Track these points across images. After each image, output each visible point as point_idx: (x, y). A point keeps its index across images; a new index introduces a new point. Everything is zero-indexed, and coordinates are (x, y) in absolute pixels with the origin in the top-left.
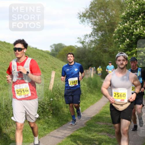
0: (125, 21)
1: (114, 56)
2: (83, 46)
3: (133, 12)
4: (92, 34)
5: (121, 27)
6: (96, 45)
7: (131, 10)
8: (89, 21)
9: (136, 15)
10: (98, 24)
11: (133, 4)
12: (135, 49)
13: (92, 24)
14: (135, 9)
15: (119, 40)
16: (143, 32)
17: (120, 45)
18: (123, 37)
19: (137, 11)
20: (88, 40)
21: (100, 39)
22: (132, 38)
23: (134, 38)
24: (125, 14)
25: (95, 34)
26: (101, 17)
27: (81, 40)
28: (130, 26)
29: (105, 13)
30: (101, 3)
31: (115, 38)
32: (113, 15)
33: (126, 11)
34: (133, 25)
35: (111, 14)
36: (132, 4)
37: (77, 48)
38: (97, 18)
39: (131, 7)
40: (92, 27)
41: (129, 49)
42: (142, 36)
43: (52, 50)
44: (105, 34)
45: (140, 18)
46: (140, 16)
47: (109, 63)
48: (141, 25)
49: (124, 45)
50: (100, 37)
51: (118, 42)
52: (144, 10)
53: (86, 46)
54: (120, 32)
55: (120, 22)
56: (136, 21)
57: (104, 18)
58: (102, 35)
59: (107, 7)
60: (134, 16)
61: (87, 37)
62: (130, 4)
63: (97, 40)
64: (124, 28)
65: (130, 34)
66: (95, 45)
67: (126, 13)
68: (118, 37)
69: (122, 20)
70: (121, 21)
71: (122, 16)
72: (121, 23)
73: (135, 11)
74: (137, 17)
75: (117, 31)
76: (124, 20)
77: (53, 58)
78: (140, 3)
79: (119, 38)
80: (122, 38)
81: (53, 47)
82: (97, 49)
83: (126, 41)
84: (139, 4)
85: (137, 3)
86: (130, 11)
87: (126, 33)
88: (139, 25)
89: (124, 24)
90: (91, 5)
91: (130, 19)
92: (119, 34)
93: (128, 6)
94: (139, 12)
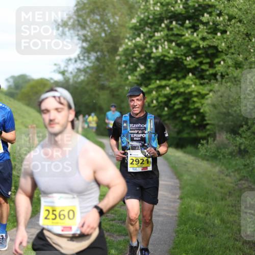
0: (136, 33)
1: (118, 95)
2: (65, 79)
3: (151, 17)
4: (79, 57)
5: (129, 43)
6: (88, 78)
7: (146, 14)
8: (73, 35)
9: (156, 22)
10: (89, 39)
11: (150, 4)
12: (156, 82)
13: (79, 39)
14: (154, 13)
15: (127, 67)
16: (169, 53)
17: (128, 75)
18: (133, 62)
19: (157, 17)
20: (72, 68)
21: (93, 66)
22: (149, 64)
23: (153, 64)
24: (137, 22)
25: (84, 57)
26: (95, 28)
27: (60, 68)
28: (146, 43)
29: (102, 20)
30: (95, 2)
31: (120, 64)
32: (116, 24)
33: (139, 16)
34: (150, 40)
35: (112, 21)
36: (148, 4)
37: (52, 81)
38: (88, 29)
39: (147, 9)
40: (80, 45)
41: (144, 82)
42: (166, 60)
43: (10, 87)
44: (101, 56)
45: (163, 28)
46: (163, 25)
47: (112, 106)
48: (165, 41)
49: (136, 76)
50: (94, 63)
51: (125, 71)
52: (170, 14)
53: (69, 79)
54: (128, 53)
55: (128, 36)
56: (156, 34)
57: (99, 29)
58: (98, 59)
59: (104, 10)
60: (152, 24)
61: (70, 62)
62: (146, 3)
63: (88, 67)
64: (136, 46)
65: (145, 57)
66: (84, 76)
67: (139, 19)
68: (126, 62)
69: (131, 32)
70: (129, 33)
71: (131, 26)
72: (130, 36)
73: (153, 17)
74: (157, 27)
75: (122, 51)
76: (134, 31)
77: (10, 101)
78: (162, 2)
79: (126, 64)
80: (132, 64)
81: (11, 80)
82: (88, 84)
83: (138, 69)
84: (161, 4)
85: (157, 2)
86: (145, 16)
87: (138, 54)
88: (160, 40)
89: (135, 39)
90: (76, 5)
91: (145, 30)
92: (126, 57)
93: (142, 7)
94: (160, 18)
